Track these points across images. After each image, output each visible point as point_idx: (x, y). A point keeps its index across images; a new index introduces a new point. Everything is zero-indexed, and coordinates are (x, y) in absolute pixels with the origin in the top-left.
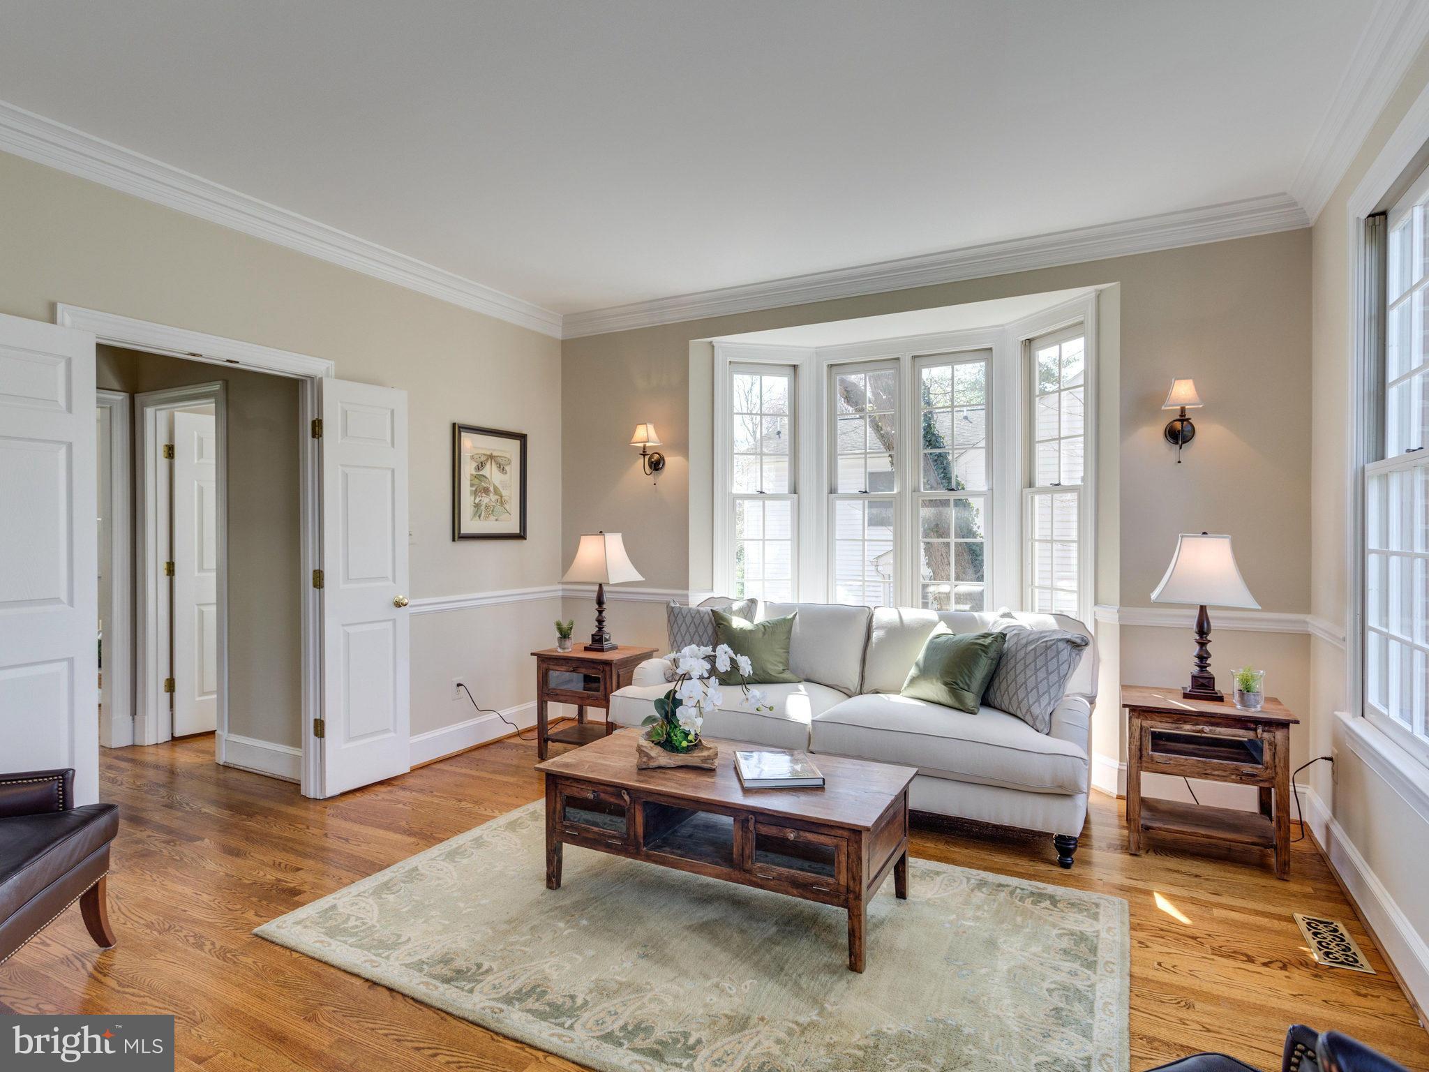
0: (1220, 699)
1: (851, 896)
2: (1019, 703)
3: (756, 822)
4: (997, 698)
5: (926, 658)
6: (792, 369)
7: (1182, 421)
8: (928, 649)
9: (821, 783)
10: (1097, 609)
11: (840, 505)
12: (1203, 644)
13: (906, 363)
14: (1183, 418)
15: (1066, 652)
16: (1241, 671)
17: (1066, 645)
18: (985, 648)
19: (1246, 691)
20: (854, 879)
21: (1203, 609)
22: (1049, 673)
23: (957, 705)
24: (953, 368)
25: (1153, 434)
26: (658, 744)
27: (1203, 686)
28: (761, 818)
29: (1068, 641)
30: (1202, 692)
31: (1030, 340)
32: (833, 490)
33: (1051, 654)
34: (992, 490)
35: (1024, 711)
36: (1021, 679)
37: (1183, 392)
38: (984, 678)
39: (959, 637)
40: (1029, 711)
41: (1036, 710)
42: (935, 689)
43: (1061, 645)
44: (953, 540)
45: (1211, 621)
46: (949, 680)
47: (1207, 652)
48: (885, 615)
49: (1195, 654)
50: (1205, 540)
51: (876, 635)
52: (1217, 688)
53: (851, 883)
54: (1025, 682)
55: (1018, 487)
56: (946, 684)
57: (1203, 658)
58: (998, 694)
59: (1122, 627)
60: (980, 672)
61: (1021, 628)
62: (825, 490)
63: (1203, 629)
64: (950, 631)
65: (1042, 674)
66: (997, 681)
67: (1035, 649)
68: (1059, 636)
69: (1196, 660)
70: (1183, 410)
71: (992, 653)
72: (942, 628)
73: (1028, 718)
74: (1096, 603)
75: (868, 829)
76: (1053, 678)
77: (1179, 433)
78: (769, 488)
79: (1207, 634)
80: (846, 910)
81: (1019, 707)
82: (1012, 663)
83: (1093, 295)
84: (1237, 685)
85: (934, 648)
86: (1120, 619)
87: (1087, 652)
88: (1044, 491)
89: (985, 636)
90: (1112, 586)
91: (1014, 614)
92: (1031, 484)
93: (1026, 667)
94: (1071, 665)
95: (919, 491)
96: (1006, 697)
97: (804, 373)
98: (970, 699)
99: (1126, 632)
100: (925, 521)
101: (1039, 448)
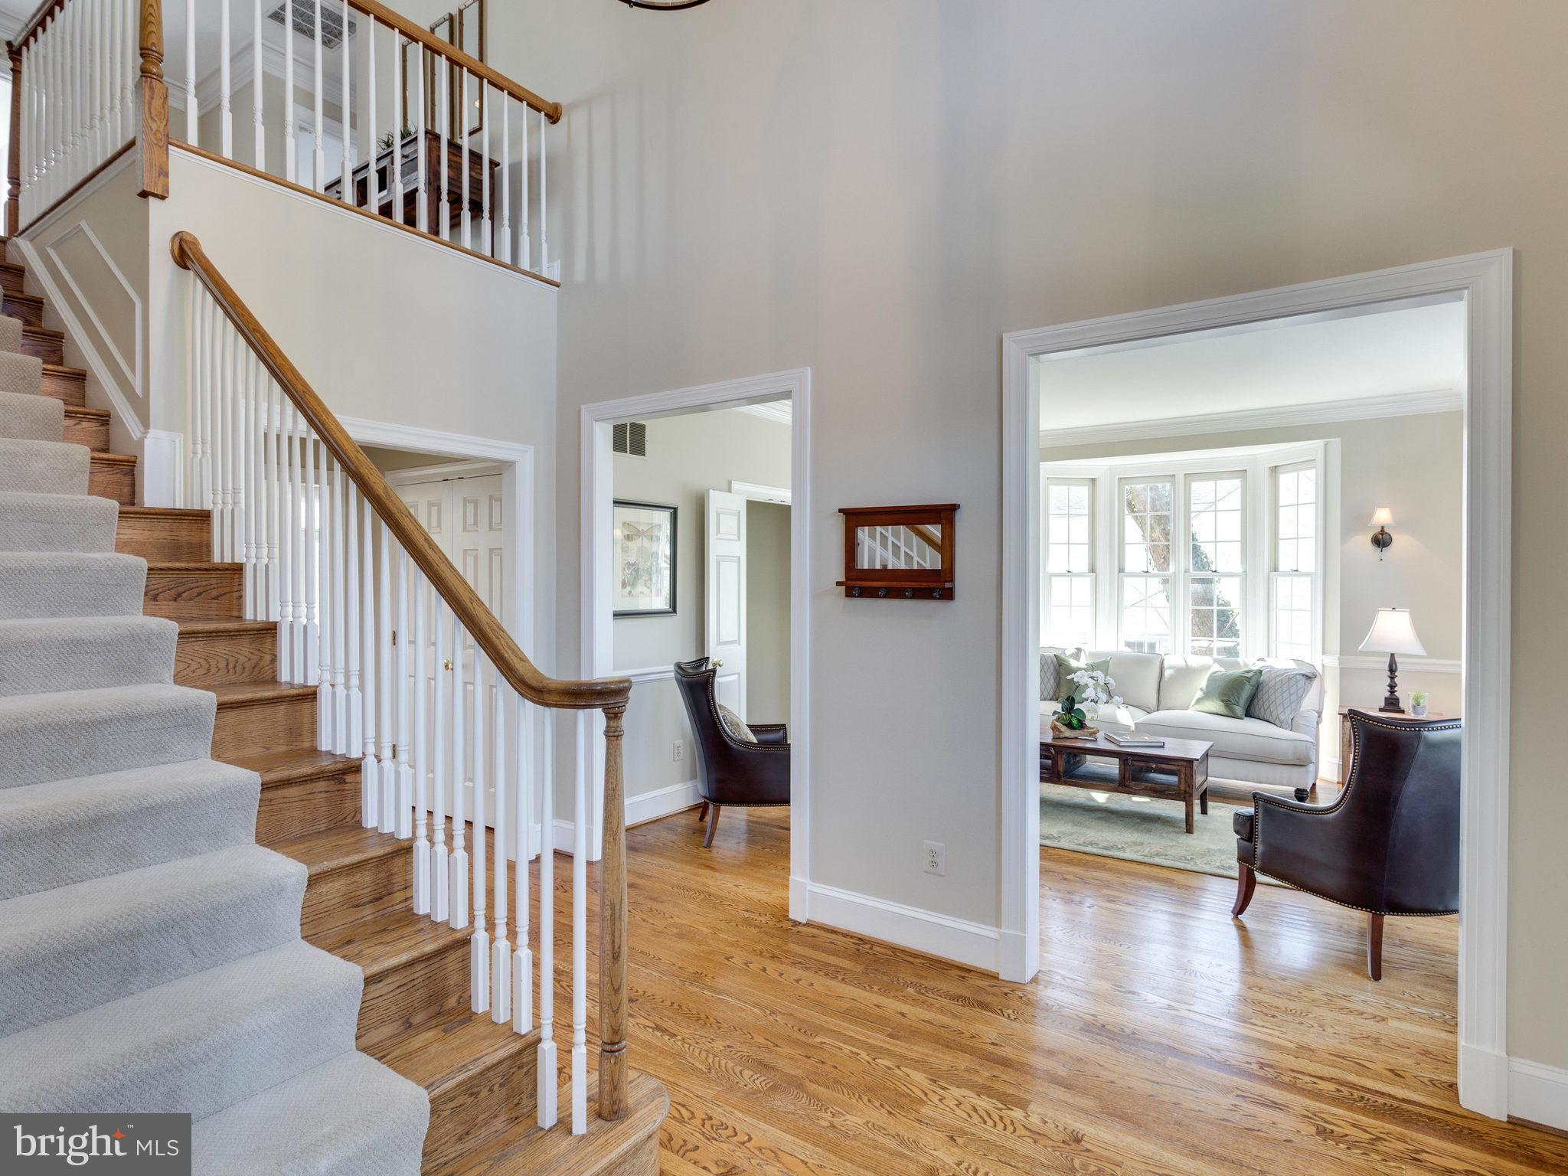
0: (1403, 712)
1: (1187, 795)
2: (1271, 713)
3: (1132, 760)
4: (1256, 710)
5: (1207, 686)
6: (1090, 483)
7: (1382, 534)
8: (1208, 680)
9: (1162, 744)
10: (1324, 657)
11: (1128, 581)
12: (1392, 678)
13: (1180, 479)
14: (1382, 532)
15: (1302, 680)
16: (1414, 693)
17: (1302, 677)
18: (1248, 679)
19: (1416, 706)
20: (1189, 787)
21: (1392, 655)
22: (1290, 695)
23: (1230, 714)
24: (1216, 483)
25: (1363, 542)
26: (1064, 725)
27: (1392, 703)
28: (1135, 758)
29: (1303, 675)
30: (1391, 707)
31: (1276, 467)
32: (1121, 570)
33: (1292, 682)
34: (1246, 572)
35: (1275, 717)
36: (1272, 698)
37: (1383, 516)
38: (1247, 698)
39: (1230, 672)
40: (1278, 717)
41: (1282, 717)
42: (1216, 705)
43: (1298, 677)
44: (1215, 608)
45: (1398, 665)
46: (1225, 699)
47: (1395, 683)
48: (1173, 661)
49: (1387, 684)
50: (1394, 613)
51: (1167, 673)
52: (1400, 705)
53: (1187, 789)
54: (1275, 701)
55: (1266, 570)
56: (1223, 701)
57: (1392, 687)
58: (1257, 709)
59: (1341, 669)
60: (1246, 694)
61: (1272, 668)
62: (1116, 569)
63: (1392, 669)
64: (1222, 669)
65: (1286, 695)
66: (1256, 700)
67: (1281, 680)
68: (1297, 672)
69: (1388, 688)
70: (1383, 527)
71: (1253, 682)
72: (1216, 668)
73: (1277, 722)
74: (1323, 653)
75: (1198, 760)
76: (1294, 698)
77: (1381, 541)
78: (1074, 569)
79: (1395, 671)
80: (1184, 803)
81: (1271, 715)
82: (1266, 689)
83: (1322, 444)
84: (1411, 702)
85: (1212, 680)
86: (1340, 664)
87: (1316, 682)
88: (1285, 574)
89: (1247, 672)
90: (1335, 643)
91: (1265, 659)
92: (1276, 569)
93: (1275, 691)
94: (1305, 691)
95: (1189, 572)
96: (1262, 710)
97: (1100, 485)
98: (1239, 710)
99: (1345, 673)
100: (1195, 593)
101: (1282, 544)
